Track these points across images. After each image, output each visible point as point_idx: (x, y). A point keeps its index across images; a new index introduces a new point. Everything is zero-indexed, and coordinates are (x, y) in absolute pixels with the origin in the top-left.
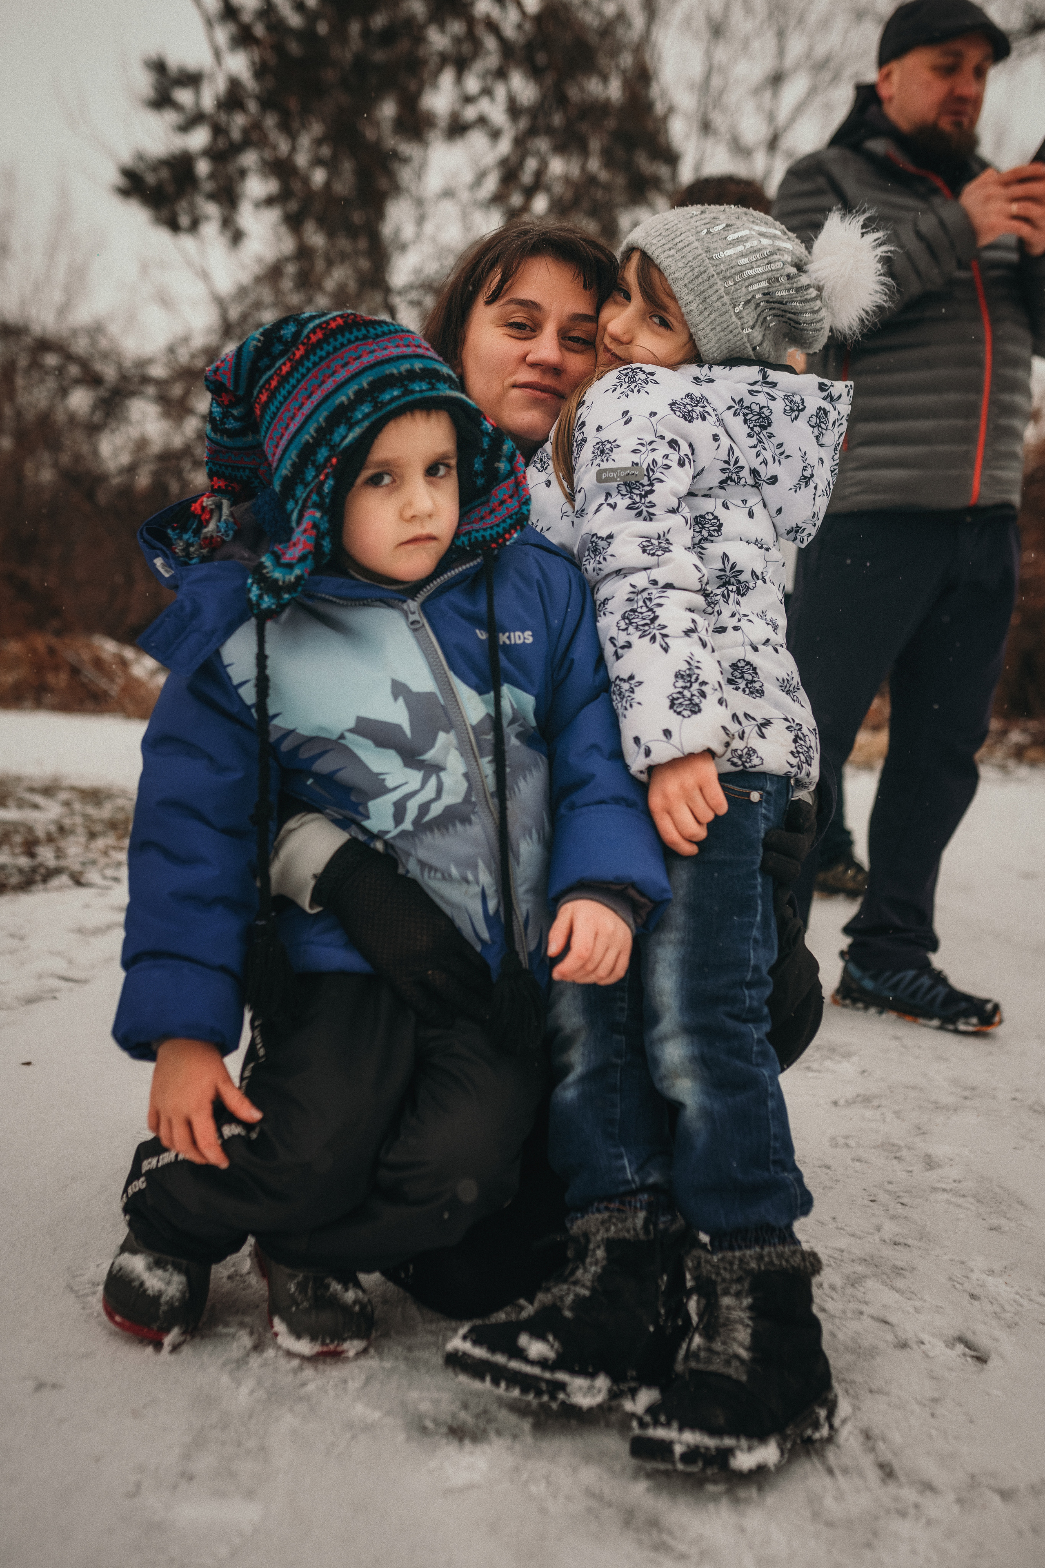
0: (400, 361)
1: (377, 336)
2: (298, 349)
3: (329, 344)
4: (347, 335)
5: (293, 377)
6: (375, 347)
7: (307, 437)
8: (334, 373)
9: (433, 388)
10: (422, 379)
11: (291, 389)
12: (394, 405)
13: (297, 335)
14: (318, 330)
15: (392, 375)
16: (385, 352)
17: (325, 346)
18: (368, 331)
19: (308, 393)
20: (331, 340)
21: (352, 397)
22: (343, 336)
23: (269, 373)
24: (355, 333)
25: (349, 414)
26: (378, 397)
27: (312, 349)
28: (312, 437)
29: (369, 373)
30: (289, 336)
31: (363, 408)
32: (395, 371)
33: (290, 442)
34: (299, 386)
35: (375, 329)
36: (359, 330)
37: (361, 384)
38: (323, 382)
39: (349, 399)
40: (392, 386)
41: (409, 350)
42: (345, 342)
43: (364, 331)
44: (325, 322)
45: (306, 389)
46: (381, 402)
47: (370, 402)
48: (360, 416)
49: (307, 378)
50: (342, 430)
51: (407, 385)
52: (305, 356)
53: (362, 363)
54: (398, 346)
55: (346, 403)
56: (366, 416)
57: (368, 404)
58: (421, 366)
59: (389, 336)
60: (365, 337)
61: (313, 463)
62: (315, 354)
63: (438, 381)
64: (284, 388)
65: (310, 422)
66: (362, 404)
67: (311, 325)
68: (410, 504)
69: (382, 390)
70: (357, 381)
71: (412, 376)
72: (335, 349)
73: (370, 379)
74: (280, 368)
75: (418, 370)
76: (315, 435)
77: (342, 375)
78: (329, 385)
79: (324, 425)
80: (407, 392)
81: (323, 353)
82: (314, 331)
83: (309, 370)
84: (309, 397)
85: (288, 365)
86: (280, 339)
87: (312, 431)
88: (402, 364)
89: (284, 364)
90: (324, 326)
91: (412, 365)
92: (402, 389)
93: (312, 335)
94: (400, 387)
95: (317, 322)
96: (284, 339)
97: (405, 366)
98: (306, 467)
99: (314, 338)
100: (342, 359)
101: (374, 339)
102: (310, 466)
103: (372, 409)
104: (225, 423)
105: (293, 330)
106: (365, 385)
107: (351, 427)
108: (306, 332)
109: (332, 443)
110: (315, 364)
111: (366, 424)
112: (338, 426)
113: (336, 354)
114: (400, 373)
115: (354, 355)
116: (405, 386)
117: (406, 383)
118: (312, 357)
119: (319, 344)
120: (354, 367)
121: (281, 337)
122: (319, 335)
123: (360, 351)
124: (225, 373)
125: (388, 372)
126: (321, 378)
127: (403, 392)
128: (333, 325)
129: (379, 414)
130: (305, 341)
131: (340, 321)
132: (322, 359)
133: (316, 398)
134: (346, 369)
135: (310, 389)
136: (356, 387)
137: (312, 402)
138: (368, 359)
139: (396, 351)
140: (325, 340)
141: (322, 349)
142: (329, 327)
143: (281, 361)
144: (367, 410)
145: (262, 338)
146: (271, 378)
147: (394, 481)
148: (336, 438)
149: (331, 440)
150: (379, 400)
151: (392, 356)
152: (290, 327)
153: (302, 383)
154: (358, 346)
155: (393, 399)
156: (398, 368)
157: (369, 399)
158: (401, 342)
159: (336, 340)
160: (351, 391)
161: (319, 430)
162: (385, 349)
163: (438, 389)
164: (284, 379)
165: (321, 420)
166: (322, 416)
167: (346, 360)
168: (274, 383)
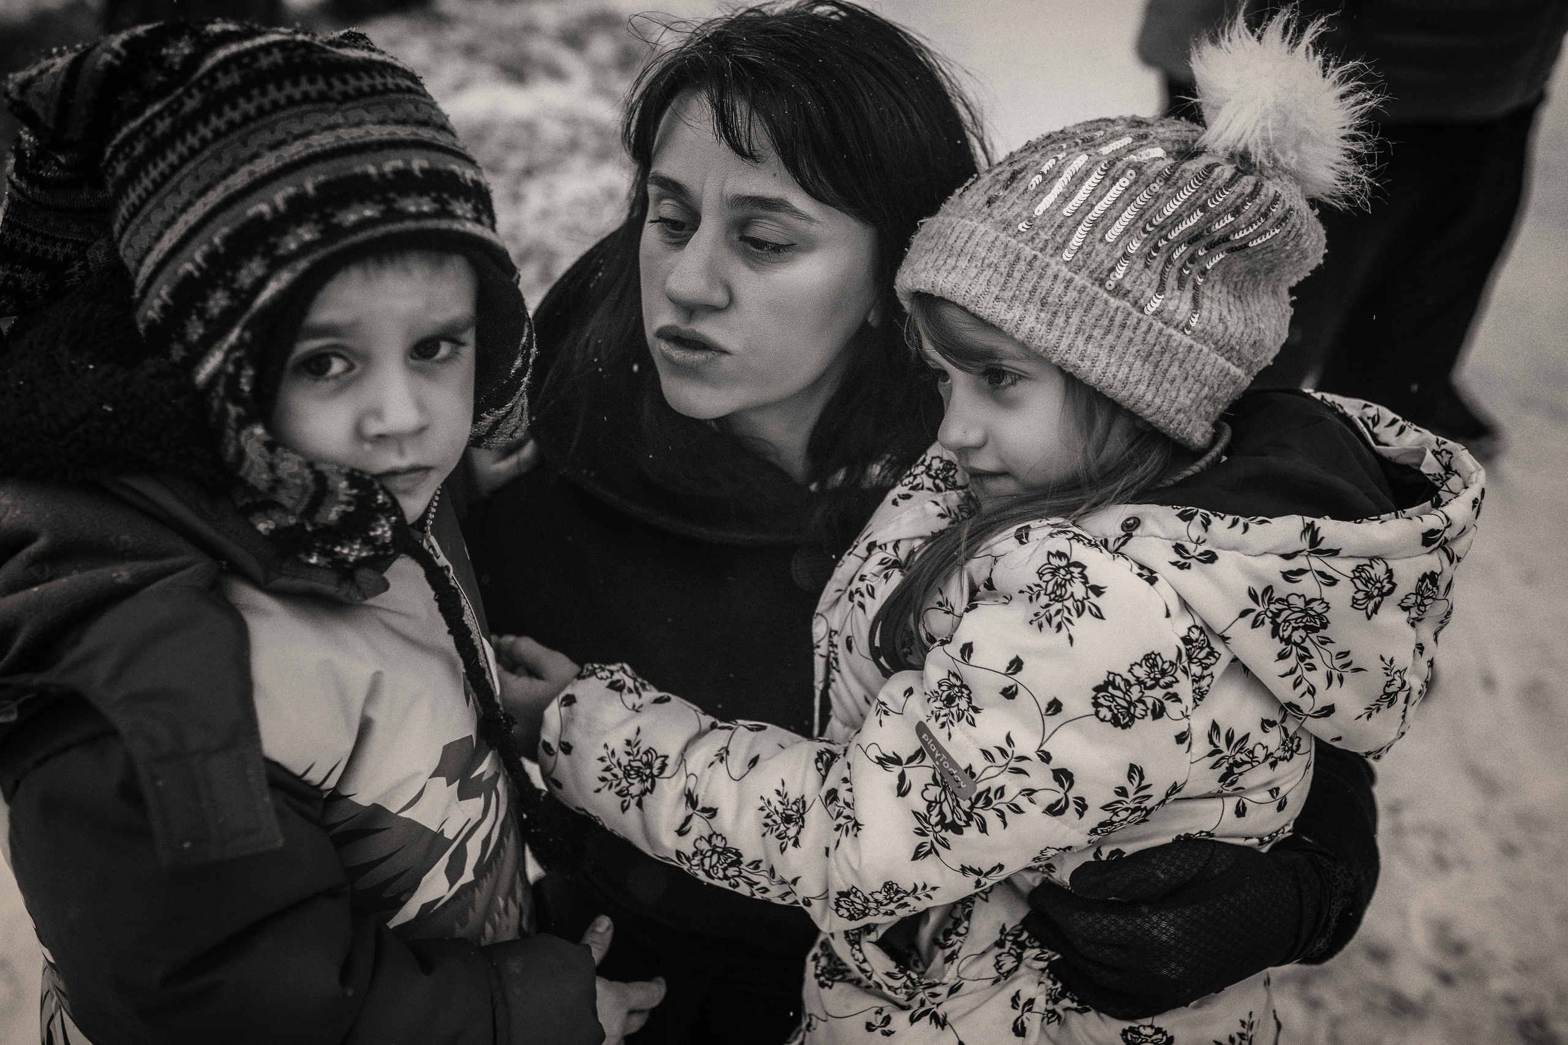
0: (386, 152)
1: (346, 97)
2: (190, 96)
3: (249, 99)
4: (288, 89)
5: (174, 150)
6: (338, 118)
7: (189, 266)
8: (255, 156)
9: (445, 213)
10: (422, 192)
11: (167, 171)
12: (362, 236)
13: (192, 62)
14: (233, 67)
15: (366, 176)
16: (356, 132)
17: (241, 101)
18: (330, 86)
19: (200, 185)
20: (255, 92)
21: (282, 207)
22: (280, 88)
23: (134, 124)
24: (305, 86)
25: (272, 240)
26: (333, 215)
27: (215, 103)
28: (198, 267)
29: (320, 166)
30: (177, 60)
31: (300, 231)
32: (372, 170)
33: (160, 266)
34: (184, 171)
35: (345, 82)
36: (312, 81)
37: (301, 186)
38: (232, 171)
39: (275, 209)
40: (364, 198)
41: (403, 132)
42: (283, 101)
43: (321, 85)
44: (248, 53)
45: (197, 178)
46: (339, 226)
47: (316, 222)
48: (293, 246)
49: (200, 158)
50: (256, 267)
51: (393, 201)
52: (201, 115)
53: (309, 146)
54: (383, 122)
55: (268, 217)
56: (305, 248)
57: (311, 226)
58: (425, 164)
59: (370, 100)
60: (323, 97)
61: (201, 313)
62: (220, 115)
63: (456, 197)
64: (155, 166)
65: (195, 242)
66: (299, 224)
67: (221, 54)
68: (378, 413)
69: (344, 204)
70: (294, 178)
71: (405, 182)
72: (261, 112)
73: (321, 178)
74: (150, 122)
75: (417, 173)
76: (204, 265)
77: (267, 163)
78: (240, 179)
79: (222, 250)
80: (393, 214)
81: (236, 116)
82: (225, 65)
83: (204, 142)
84: (202, 193)
85: (168, 121)
86: (160, 62)
87: (198, 257)
88: (388, 159)
89: (159, 115)
90: (246, 60)
91: (407, 162)
92: (382, 207)
93: (219, 75)
94: (379, 203)
95: (234, 48)
96: (166, 65)
97: (392, 164)
98: (188, 317)
99: (224, 82)
100: (273, 132)
101: (339, 103)
102: (194, 317)
103: (317, 236)
104: (40, 168)
105: (187, 51)
106: (309, 187)
107: (276, 264)
108: (209, 63)
109: (236, 286)
110: (218, 134)
111: (303, 265)
112: (250, 259)
113: (260, 123)
114: (382, 175)
115: (297, 129)
116: (388, 202)
117: (392, 195)
118: (214, 120)
119: (230, 97)
120: (294, 150)
121: (163, 59)
122: (235, 77)
123: (308, 125)
124: (40, 95)
125: (358, 170)
126: (227, 162)
127: (383, 213)
128: (264, 62)
129: (332, 248)
130: (206, 82)
131: (277, 56)
132: (232, 126)
133: (214, 197)
134: (277, 153)
135: (205, 180)
136: (291, 190)
137: (205, 205)
138: (323, 140)
139: (379, 132)
140: (242, 90)
141: (234, 107)
142: (256, 66)
143: (157, 107)
144: (307, 237)
145: (124, 53)
146: (133, 136)
147: (350, 367)
148: (246, 277)
149: (234, 279)
150: (335, 221)
151: (368, 139)
152: (181, 45)
153: (191, 166)
154: (305, 113)
155: (365, 224)
156: (379, 166)
157: (315, 216)
158: (392, 115)
159: (264, 93)
160: (281, 194)
161: (211, 257)
162: (358, 124)
163: (452, 216)
164: (158, 149)
165: (217, 240)
166: (218, 234)
167: (280, 135)
168: (139, 148)
